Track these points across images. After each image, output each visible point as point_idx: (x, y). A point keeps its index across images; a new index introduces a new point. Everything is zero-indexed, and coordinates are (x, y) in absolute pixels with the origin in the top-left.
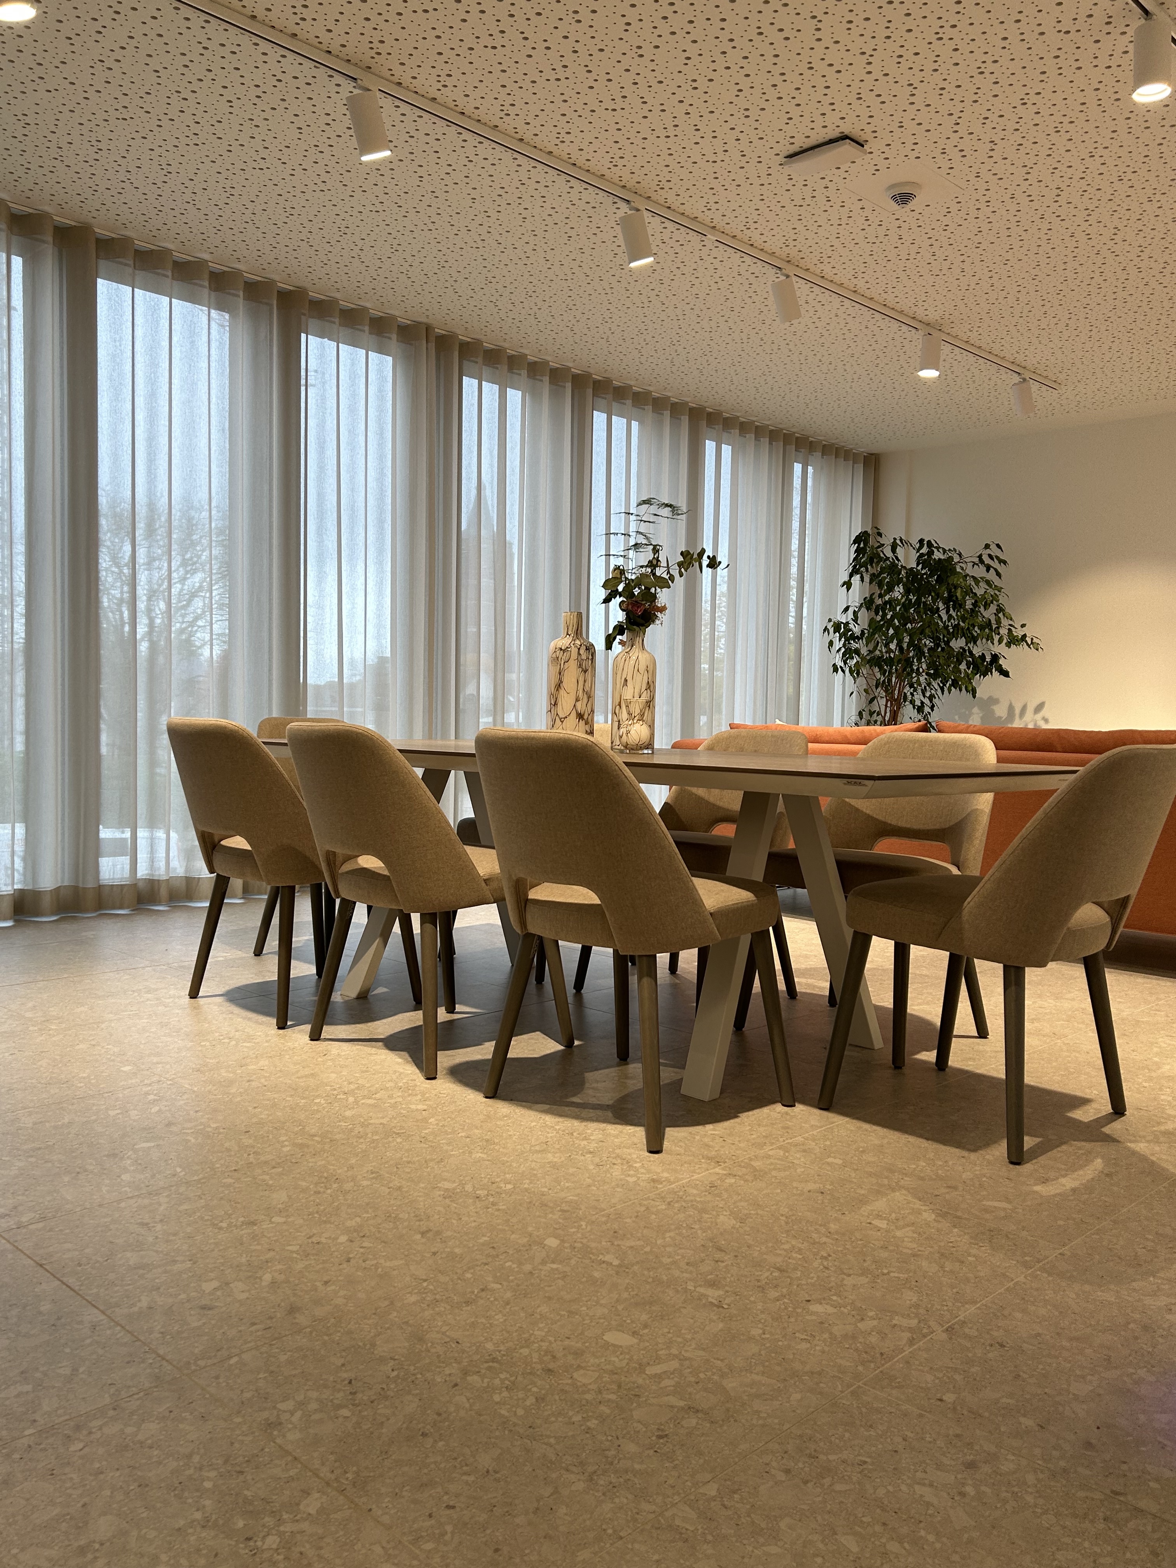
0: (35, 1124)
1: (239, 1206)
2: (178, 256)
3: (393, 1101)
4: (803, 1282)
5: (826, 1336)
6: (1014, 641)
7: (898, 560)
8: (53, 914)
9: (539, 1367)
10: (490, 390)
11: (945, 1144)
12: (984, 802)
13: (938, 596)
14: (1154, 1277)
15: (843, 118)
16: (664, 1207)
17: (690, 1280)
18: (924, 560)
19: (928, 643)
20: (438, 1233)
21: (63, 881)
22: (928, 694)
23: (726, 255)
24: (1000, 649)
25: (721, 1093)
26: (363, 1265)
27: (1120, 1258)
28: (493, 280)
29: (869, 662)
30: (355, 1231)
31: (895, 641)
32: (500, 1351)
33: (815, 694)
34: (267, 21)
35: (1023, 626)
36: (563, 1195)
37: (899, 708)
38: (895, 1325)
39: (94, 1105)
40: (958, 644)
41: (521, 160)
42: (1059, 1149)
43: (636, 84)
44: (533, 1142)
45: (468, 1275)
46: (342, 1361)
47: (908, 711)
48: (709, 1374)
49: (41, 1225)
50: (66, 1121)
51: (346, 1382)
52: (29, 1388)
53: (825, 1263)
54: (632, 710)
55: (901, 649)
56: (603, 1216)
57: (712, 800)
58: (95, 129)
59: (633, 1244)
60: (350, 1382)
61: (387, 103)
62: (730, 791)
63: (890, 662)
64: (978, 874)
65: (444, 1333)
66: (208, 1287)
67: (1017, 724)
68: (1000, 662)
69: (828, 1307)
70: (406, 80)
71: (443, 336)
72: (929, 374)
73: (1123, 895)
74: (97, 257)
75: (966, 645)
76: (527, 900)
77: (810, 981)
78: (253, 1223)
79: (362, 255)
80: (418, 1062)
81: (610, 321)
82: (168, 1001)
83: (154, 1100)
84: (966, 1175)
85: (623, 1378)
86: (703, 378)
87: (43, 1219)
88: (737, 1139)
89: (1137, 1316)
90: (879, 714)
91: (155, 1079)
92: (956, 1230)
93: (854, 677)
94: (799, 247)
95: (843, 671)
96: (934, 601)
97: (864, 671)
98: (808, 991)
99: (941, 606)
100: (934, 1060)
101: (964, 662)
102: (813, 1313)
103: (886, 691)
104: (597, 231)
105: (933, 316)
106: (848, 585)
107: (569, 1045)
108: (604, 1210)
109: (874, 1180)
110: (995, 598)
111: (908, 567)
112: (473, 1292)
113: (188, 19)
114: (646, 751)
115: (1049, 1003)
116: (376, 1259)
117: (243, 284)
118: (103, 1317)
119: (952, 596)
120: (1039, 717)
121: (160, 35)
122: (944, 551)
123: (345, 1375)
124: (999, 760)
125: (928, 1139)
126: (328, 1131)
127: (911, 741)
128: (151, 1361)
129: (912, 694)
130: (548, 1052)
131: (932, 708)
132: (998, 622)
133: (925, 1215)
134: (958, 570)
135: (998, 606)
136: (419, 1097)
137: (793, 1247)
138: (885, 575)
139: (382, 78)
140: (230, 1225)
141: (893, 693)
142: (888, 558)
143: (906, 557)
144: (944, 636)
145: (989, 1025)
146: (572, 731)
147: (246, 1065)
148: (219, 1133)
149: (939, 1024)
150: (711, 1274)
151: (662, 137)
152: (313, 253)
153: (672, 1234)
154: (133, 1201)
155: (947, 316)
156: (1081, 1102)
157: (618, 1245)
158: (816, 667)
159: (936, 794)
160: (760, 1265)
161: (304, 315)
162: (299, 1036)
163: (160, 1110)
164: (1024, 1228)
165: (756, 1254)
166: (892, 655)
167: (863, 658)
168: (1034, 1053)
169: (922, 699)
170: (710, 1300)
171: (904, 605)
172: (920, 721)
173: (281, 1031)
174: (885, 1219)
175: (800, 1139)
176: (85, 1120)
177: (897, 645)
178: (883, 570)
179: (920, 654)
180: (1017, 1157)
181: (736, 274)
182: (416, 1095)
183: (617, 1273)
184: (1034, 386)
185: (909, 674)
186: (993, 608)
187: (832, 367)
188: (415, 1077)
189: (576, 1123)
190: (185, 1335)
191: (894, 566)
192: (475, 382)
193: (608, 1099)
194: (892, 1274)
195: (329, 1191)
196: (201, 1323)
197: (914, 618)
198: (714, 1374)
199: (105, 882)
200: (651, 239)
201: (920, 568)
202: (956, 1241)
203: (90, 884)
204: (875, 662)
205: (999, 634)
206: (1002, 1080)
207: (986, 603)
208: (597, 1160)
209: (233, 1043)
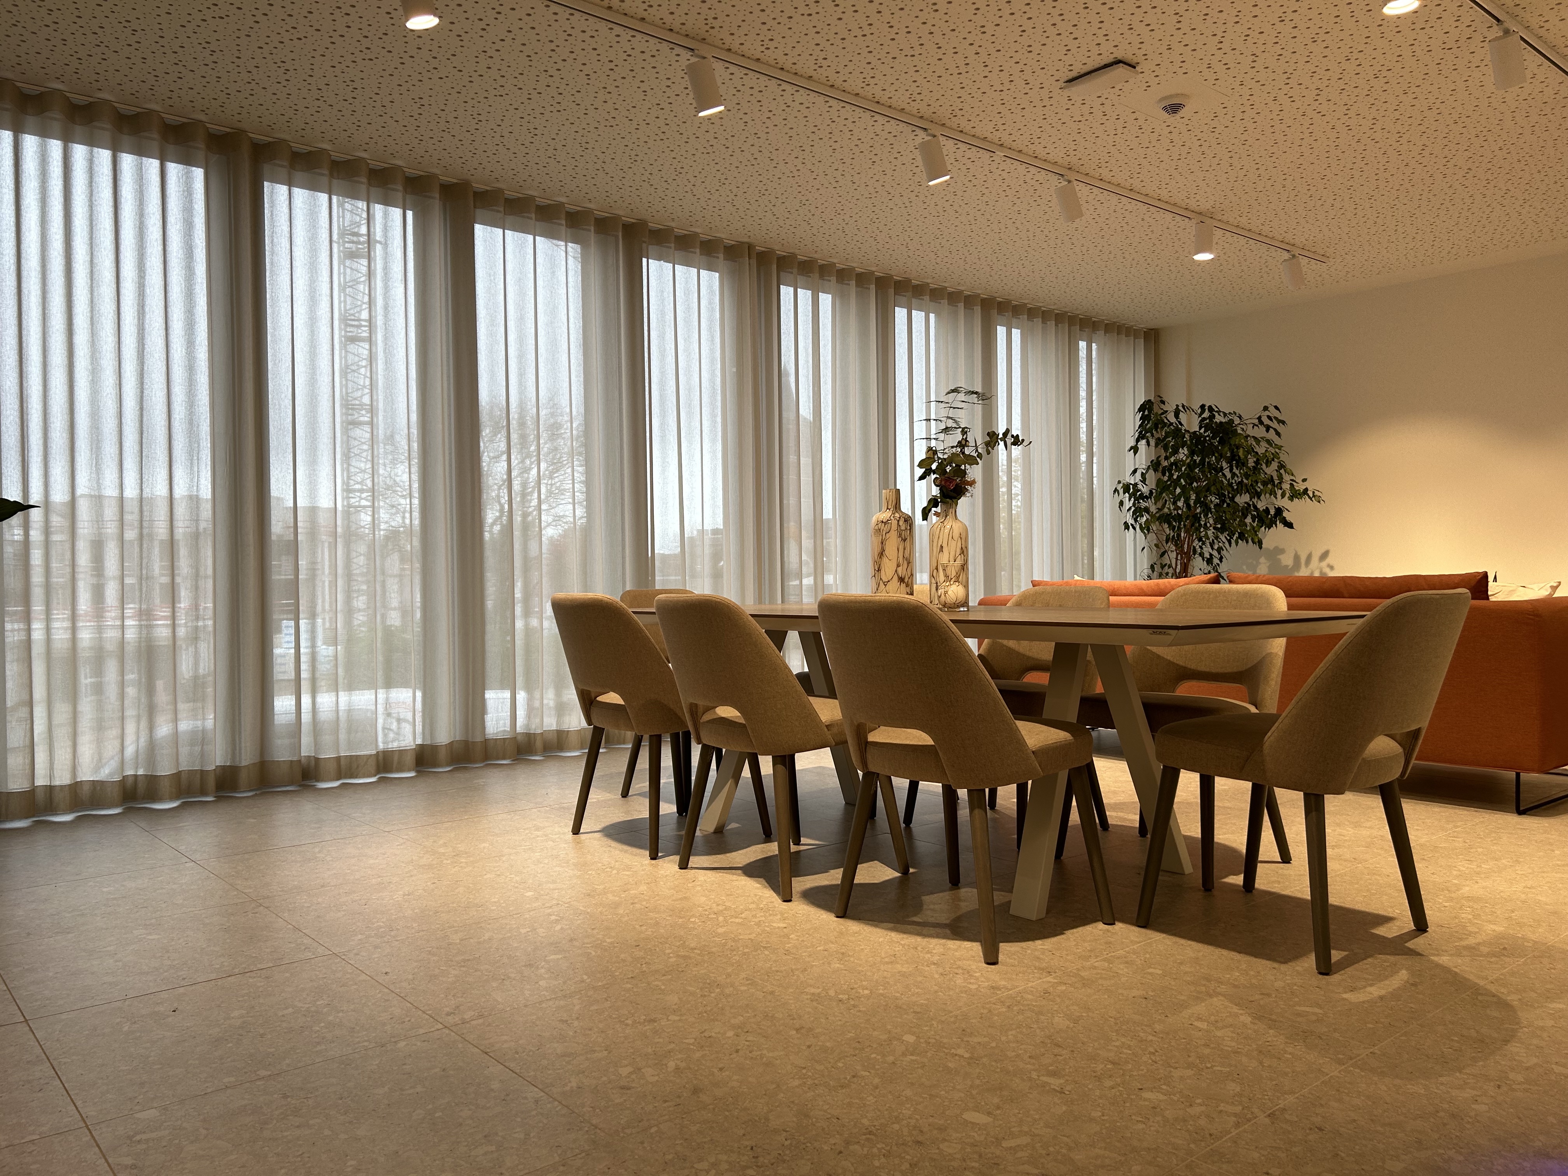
0: (461, 940)
1: (639, 1007)
2: (541, 201)
3: (757, 920)
4: (1135, 1073)
5: (1159, 1118)
6: (1296, 494)
7: (1181, 425)
8: (448, 765)
9: (909, 1139)
10: (805, 295)
11: (1256, 957)
12: (1278, 646)
13: (1221, 456)
14: (1460, 1072)
15: (1116, 46)
16: (1004, 1010)
17: (1034, 1070)
18: (1208, 424)
19: (1214, 499)
20: (810, 1030)
21: (455, 737)
22: (1216, 547)
23: (1013, 167)
24: (1284, 503)
25: (1047, 913)
26: (750, 1055)
27: (1427, 1056)
28: (806, 203)
29: (1158, 519)
30: (739, 1027)
31: (1182, 499)
32: (875, 1126)
33: (1108, 550)
34: (621, 10)
35: (1304, 480)
36: (914, 999)
37: (1189, 560)
38: (1221, 1111)
39: (506, 924)
40: (1242, 499)
41: (832, 102)
42: (1365, 961)
43: (932, 33)
44: (883, 955)
45: (840, 1065)
46: (742, 1132)
47: (1198, 563)
48: (1057, 1148)
49: (481, 1021)
50: (486, 937)
51: (749, 1148)
52: (493, 1148)
53: (1153, 1058)
54: (948, 573)
55: (1189, 506)
56: (951, 1017)
57: (1021, 650)
58: (477, 105)
59: (980, 1040)
60: (752, 1148)
61: (718, 66)
62: (1038, 643)
63: (1179, 518)
64: (1275, 712)
65: (825, 1111)
66: (624, 1071)
67: (1304, 572)
68: (1284, 515)
69: (1157, 1094)
70: (735, 46)
71: (763, 252)
72: (1204, 257)
73: (1414, 727)
74: (475, 207)
75: (1251, 500)
76: (867, 743)
77: (1121, 814)
78: (654, 1021)
79: (694, 190)
80: (775, 888)
81: (909, 229)
82: (554, 837)
83: (557, 920)
84: (1279, 984)
85: (983, 1149)
86: (993, 273)
87: (481, 1016)
88: (1065, 952)
89: (1446, 1106)
90: (1170, 566)
91: (555, 902)
92: (1271, 1031)
93: (1144, 533)
94: (1079, 155)
95: (1134, 528)
96: (1218, 461)
97: (1154, 527)
98: (1120, 823)
99: (1225, 465)
100: (1242, 883)
101: (1249, 517)
102: (1145, 1100)
103: (1176, 545)
104: (898, 155)
105: (1205, 206)
106: (1135, 449)
107: (905, 872)
108: (951, 1012)
109: (1193, 988)
110: (1276, 456)
111: (1192, 431)
112: (846, 1078)
113: (556, 14)
114: (962, 609)
115: (1349, 832)
116: (760, 1050)
117: (593, 220)
118: (542, 1094)
119: (1235, 456)
120: (1324, 564)
121: (533, 28)
122: (1225, 415)
123: (747, 1143)
124: (1290, 607)
125: (1240, 953)
126: (705, 945)
127: (1206, 593)
128: (586, 1129)
129: (1201, 547)
130: (887, 878)
131: (1221, 559)
132: (1281, 477)
133: (1242, 1018)
134: (1239, 431)
135: (1279, 462)
136: (779, 917)
137: (1123, 1043)
138: (1170, 439)
139: (714, 46)
140: (634, 1022)
141: (1182, 546)
142: (1171, 424)
143: (1189, 423)
144: (1229, 493)
145: (1291, 851)
146: (894, 593)
147: (628, 890)
148: (615, 947)
149: (1244, 851)
150: (1052, 1065)
151: (955, 74)
152: (652, 190)
153: (1014, 1032)
154: (551, 1003)
155: (1218, 205)
156: (1385, 920)
157: (967, 1041)
158: (1108, 525)
159: (1233, 641)
160: (1094, 1059)
161: (645, 242)
162: (669, 865)
163: (562, 929)
164: (1335, 1030)
165: (1090, 1050)
166: (1180, 512)
167: (1152, 516)
168: (1336, 876)
169: (1211, 551)
170: (1052, 1087)
171: (1189, 465)
172: (1209, 572)
173: (653, 862)
174: (1205, 1021)
175: (1121, 952)
176: (501, 936)
177: (1185, 502)
178: (1167, 435)
179: (1207, 509)
180: (1325, 968)
181: (1021, 182)
182: (776, 915)
183: (969, 1064)
184: (1304, 261)
185: (1198, 530)
186: (1275, 465)
187: (1112, 256)
188: (773, 900)
189: (919, 939)
190: (611, 1109)
191: (1178, 430)
192: (791, 289)
193: (944, 918)
194: (1215, 1068)
195: (713, 995)
196: (622, 1100)
197: (1199, 478)
198: (1061, 1148)
199: (490, 737)
200: (946, 158)
201: (1202, 430)
202: (1273, 1041)
203: (479, 739)
204: (1165, 519)
205: (1281, 489)
206: (1307, 900)
207: (1267, 461)
208: (941, 970)
209: (615, 872)
